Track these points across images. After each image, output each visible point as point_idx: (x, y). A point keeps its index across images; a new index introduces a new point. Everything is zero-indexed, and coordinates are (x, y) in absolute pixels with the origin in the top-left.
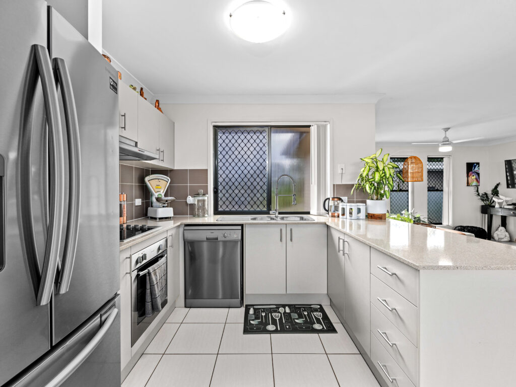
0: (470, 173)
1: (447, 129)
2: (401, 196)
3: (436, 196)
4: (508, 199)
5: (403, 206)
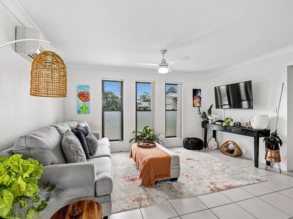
0: (195, 96)
1: (164, 51)
2: (146, 115)
3: (172, 115)
4: (217, 117)
5: (147, 123)
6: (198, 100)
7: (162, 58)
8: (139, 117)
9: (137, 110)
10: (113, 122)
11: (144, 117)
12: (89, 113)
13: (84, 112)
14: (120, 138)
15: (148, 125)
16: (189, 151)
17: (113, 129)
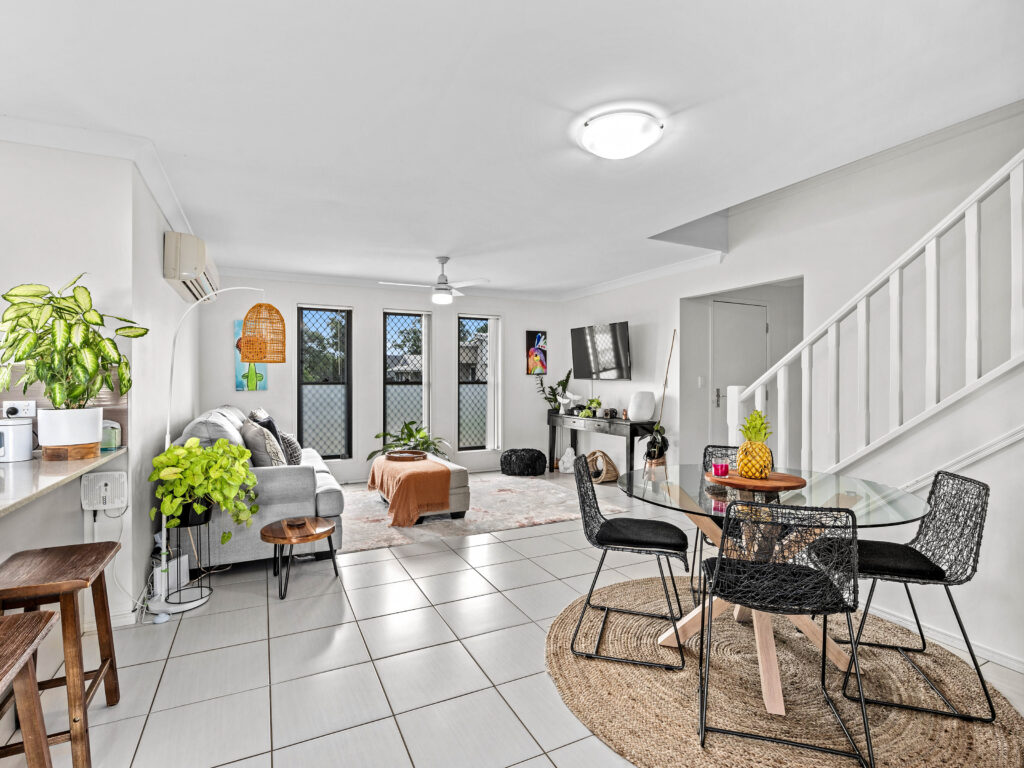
0: (532, 349)
1: (444, 260)
2: (409, 394)
3: (476, 394)
4: (576, 398)
5: (412, 415)
6: (538, 358)
7: (441, 273)
8: (392, 399)
9: (387, 382)
10: (325, 413)
11: (405, 399)
12: (264, 388)
13: (252, 385)
14: (343, 451)
15: (415, 419)
16: (510, 477)
17: (325, 430)
